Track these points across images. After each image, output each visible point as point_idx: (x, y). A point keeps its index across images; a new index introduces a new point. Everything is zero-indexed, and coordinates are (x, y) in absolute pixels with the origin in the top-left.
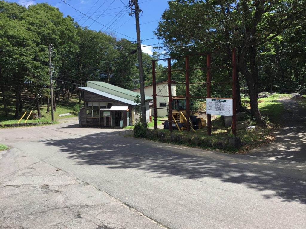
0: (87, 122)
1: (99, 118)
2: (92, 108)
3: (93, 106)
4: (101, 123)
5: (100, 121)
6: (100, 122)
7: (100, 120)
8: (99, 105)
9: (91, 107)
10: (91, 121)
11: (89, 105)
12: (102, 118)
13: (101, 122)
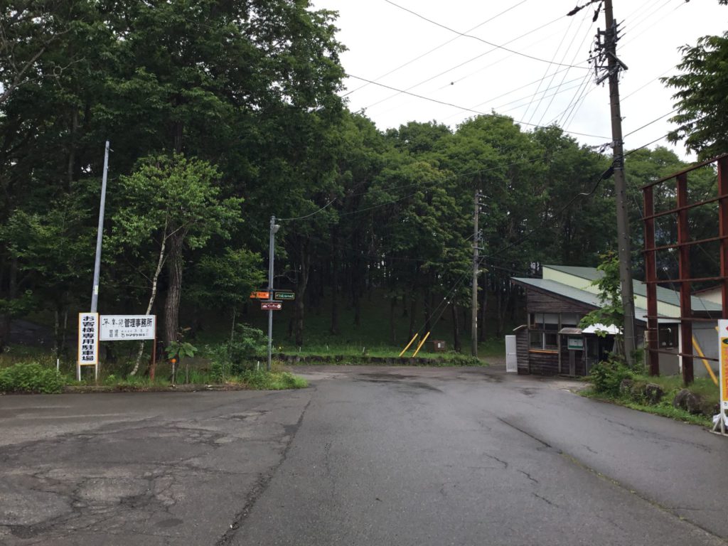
0: (531, 361)
1: (557, 355)
2: (542, 328)
3: (546, 322)
4: (562, 366)
5: (560, 361)
6: (560, 364)
7: (562, 359)
8: (559, 322)
9: (541, 325)
10: (539, 360)
11: (538, 320)
12: (565, 353)
13: (562, 364)
